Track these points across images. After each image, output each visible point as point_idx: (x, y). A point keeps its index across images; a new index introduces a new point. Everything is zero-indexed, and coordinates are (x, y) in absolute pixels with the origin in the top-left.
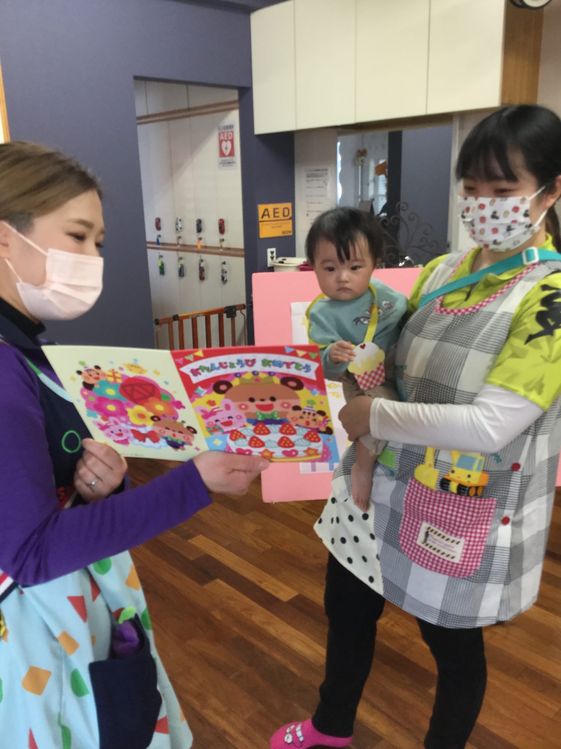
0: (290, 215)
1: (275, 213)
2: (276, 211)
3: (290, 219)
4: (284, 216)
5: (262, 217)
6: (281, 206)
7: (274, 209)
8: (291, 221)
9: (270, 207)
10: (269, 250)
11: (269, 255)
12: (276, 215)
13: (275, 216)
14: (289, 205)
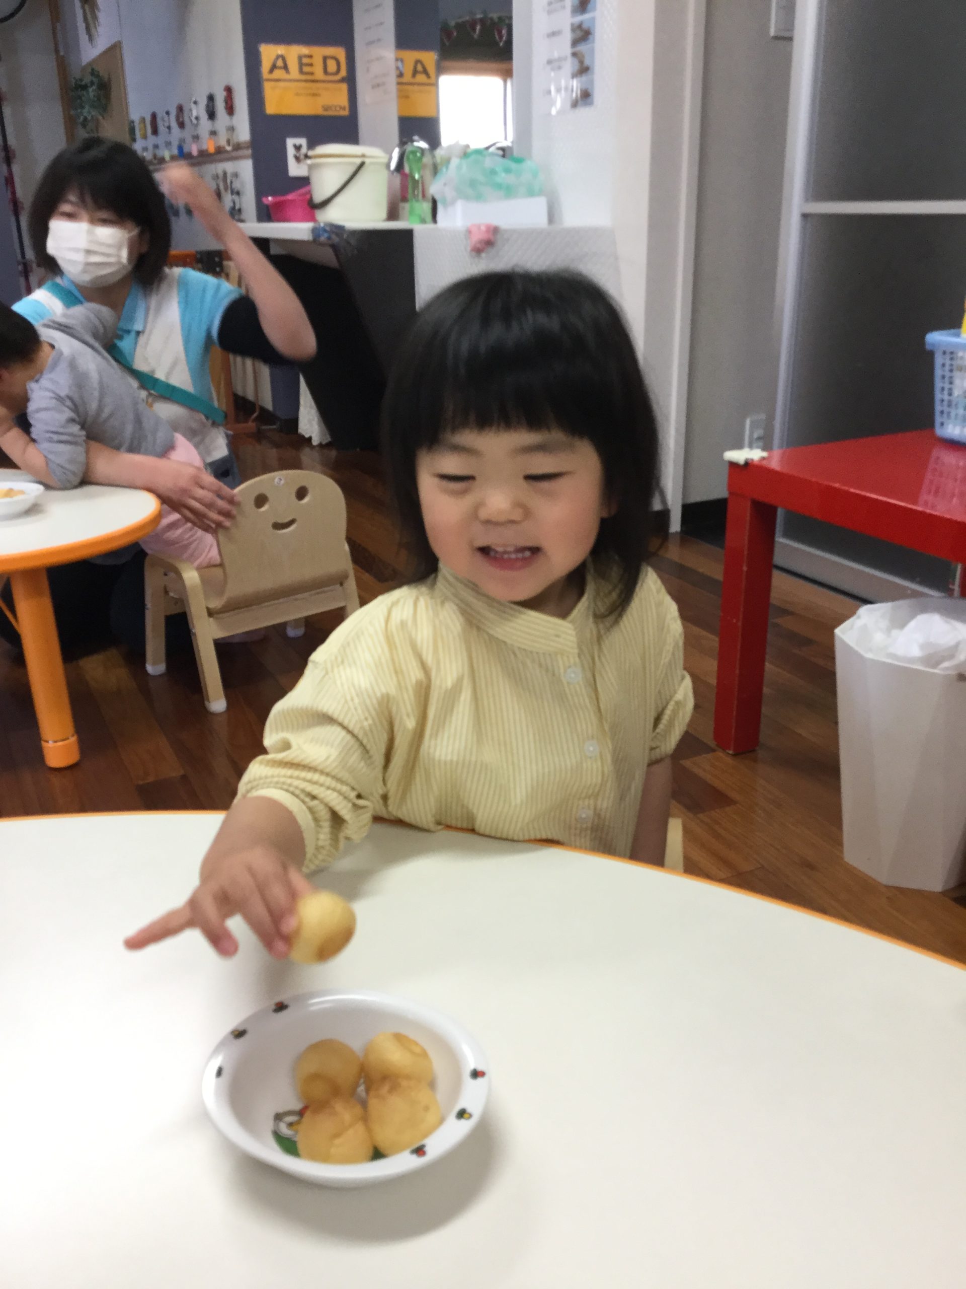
0: (343, 73)
1: (301, 65)
2: (305, 60)
3: (343, 80)
4: (326, 71)
5: (271, 71)
6: (319, 52)
7: (300, 58)
8: (344, 87)
9: (293, 52)
10: (290, 142)
11: (291, 152)
12: (306, 69)
13: (301, 72)
14: (340, 53)
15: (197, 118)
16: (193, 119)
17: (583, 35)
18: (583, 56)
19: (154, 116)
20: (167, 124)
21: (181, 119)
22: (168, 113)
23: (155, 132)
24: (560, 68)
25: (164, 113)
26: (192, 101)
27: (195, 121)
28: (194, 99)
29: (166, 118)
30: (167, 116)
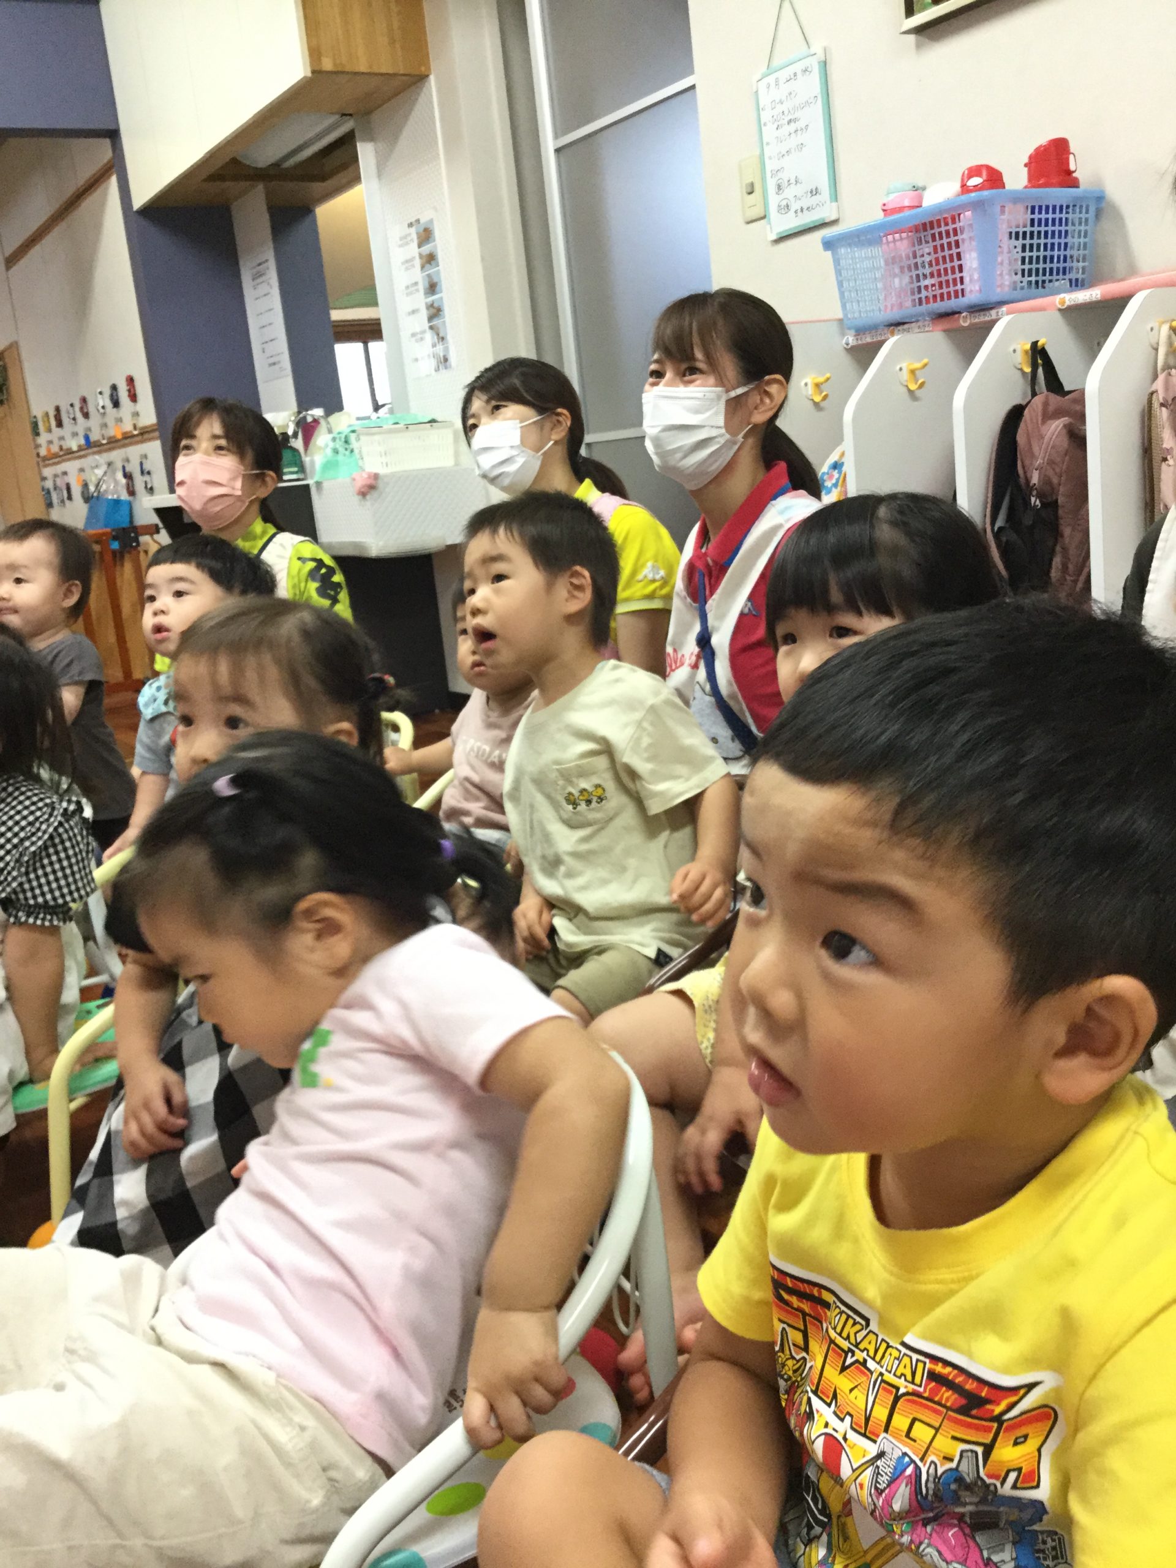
15: (103, 407)
16: (100, 408)
17: (435, 312)
18: (438, 329)
19: (58, 409)
20: (72, 416)
21: (86, 410)
22: (72, 405)
23: (60, 424)
24: (422, 339)
25: (68, 405)
26: (96, 392)
27: (102, 411)
28: (99, 390)
29: (71, 409)
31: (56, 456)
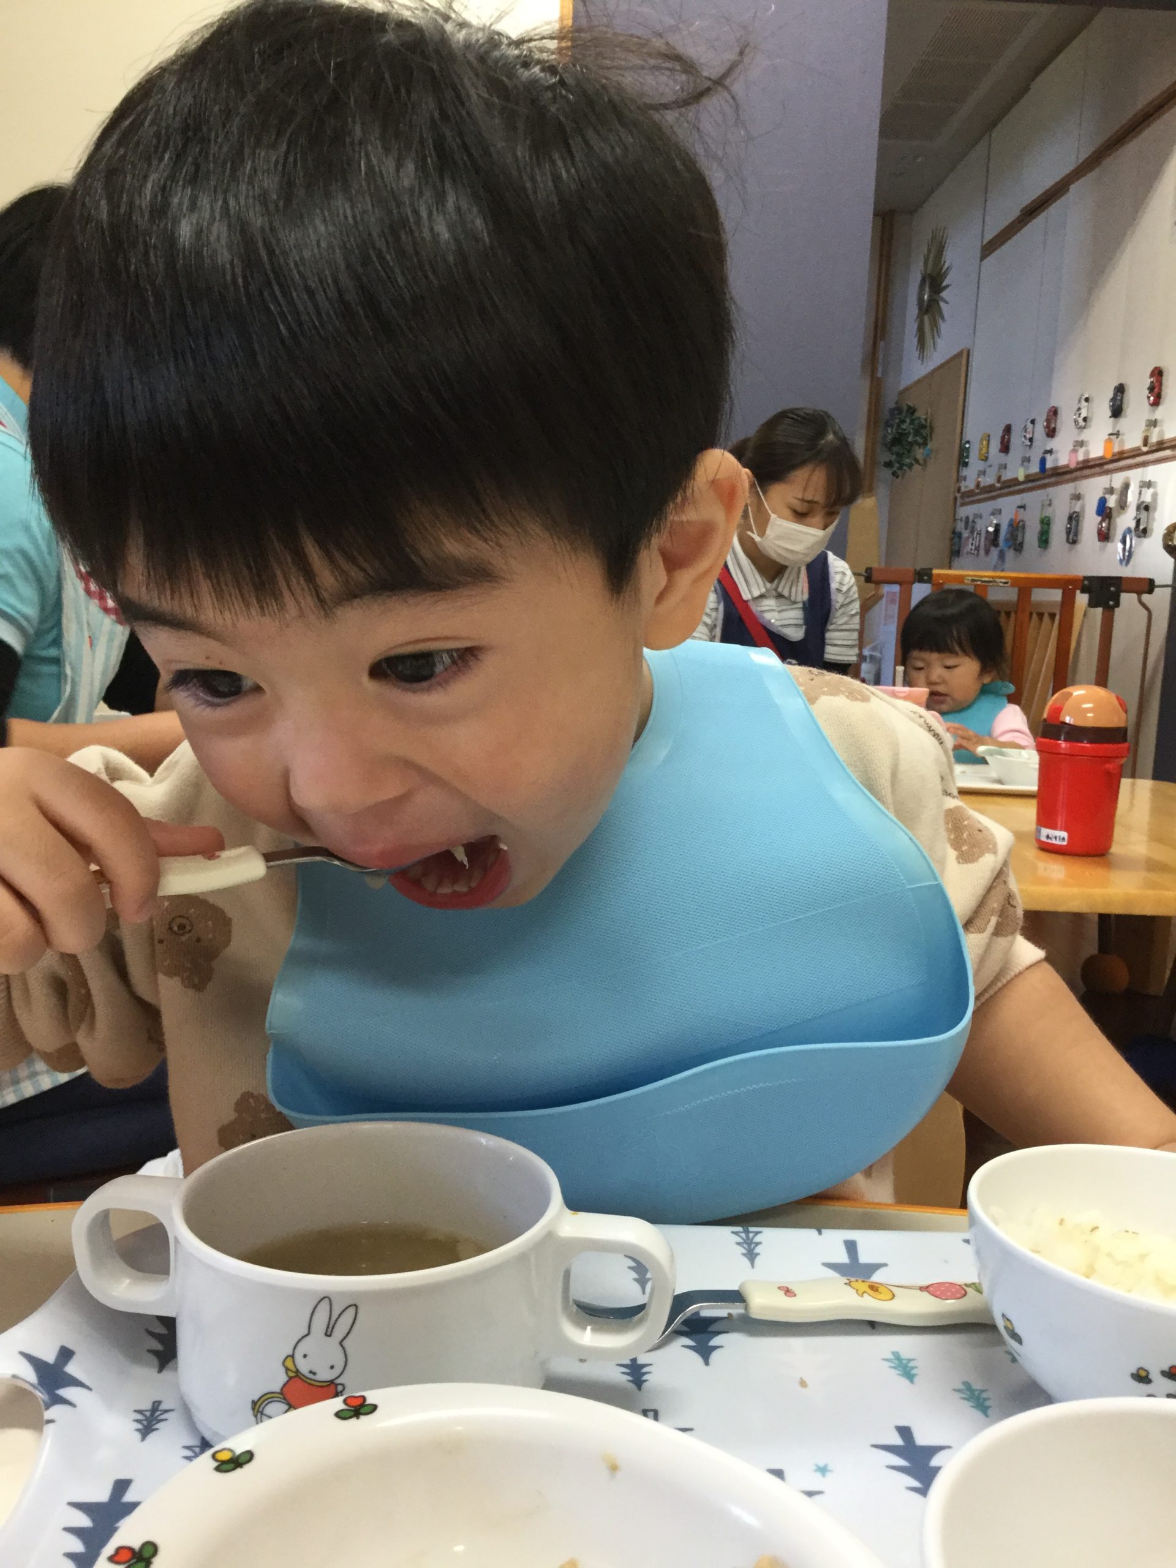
15: (1085, 419)
16: (1081, 419)
19: (1008, 429)
20: (1028, 436)
21: (1053, 425)
22: (1033, 422)
23: (1005, 448)
25: (1029, 421)
26: (1084, 397)
27: (1082, 423)
28: (1087, 396)
29: (1030, 426)
30: (1031, 426)
31: (990, 488)
